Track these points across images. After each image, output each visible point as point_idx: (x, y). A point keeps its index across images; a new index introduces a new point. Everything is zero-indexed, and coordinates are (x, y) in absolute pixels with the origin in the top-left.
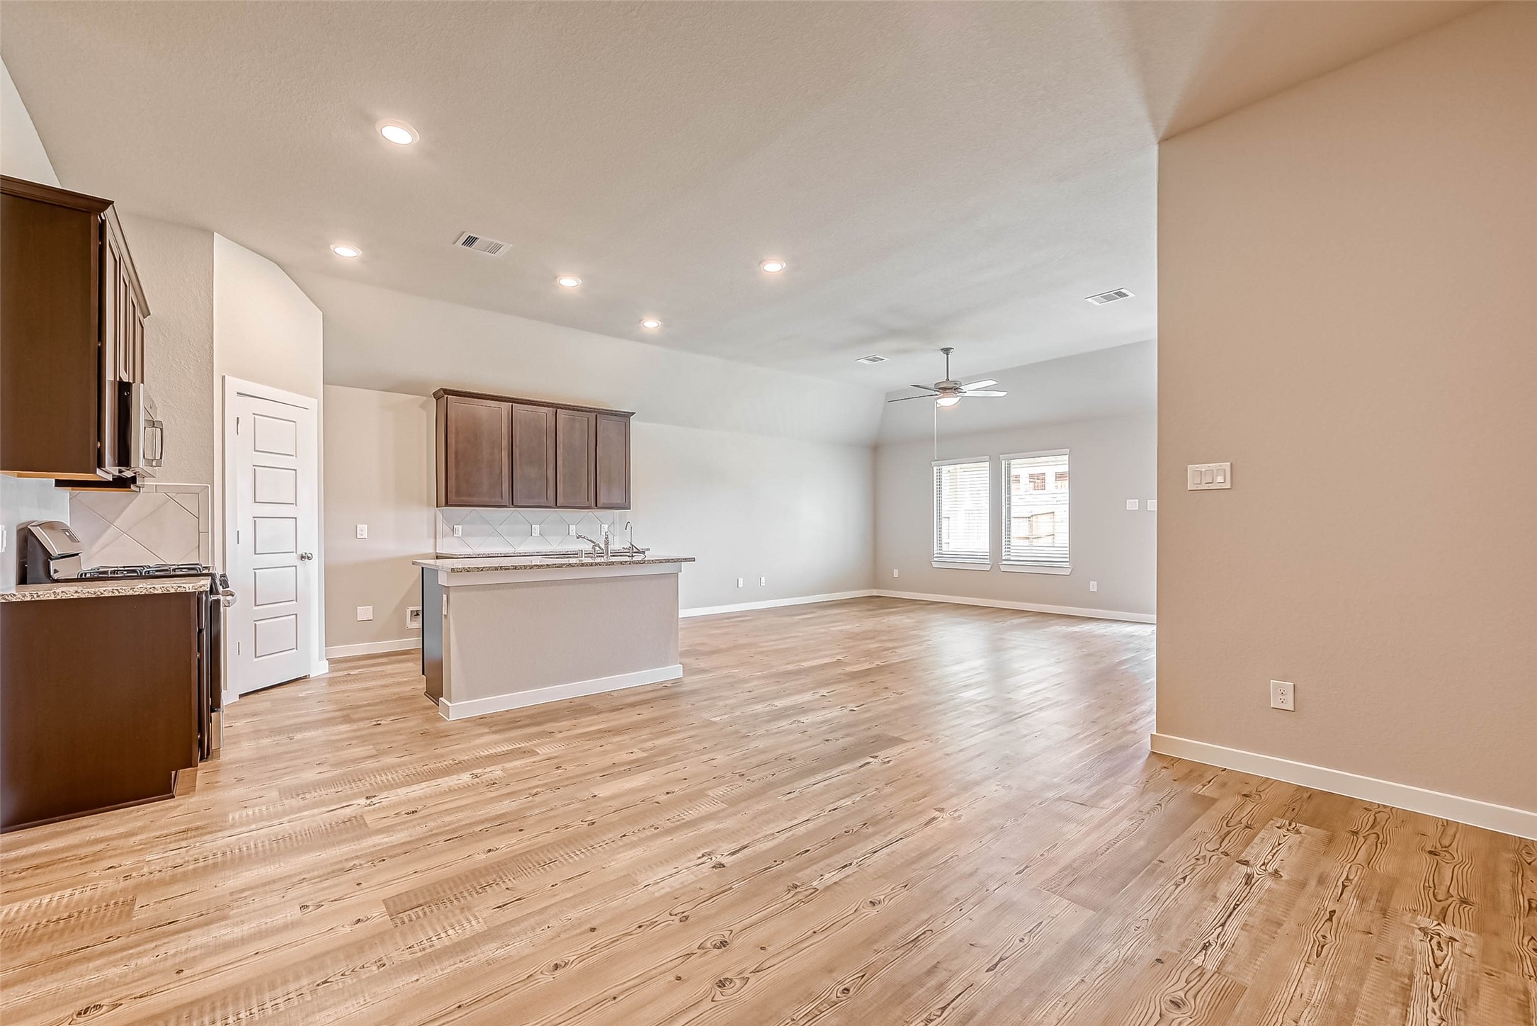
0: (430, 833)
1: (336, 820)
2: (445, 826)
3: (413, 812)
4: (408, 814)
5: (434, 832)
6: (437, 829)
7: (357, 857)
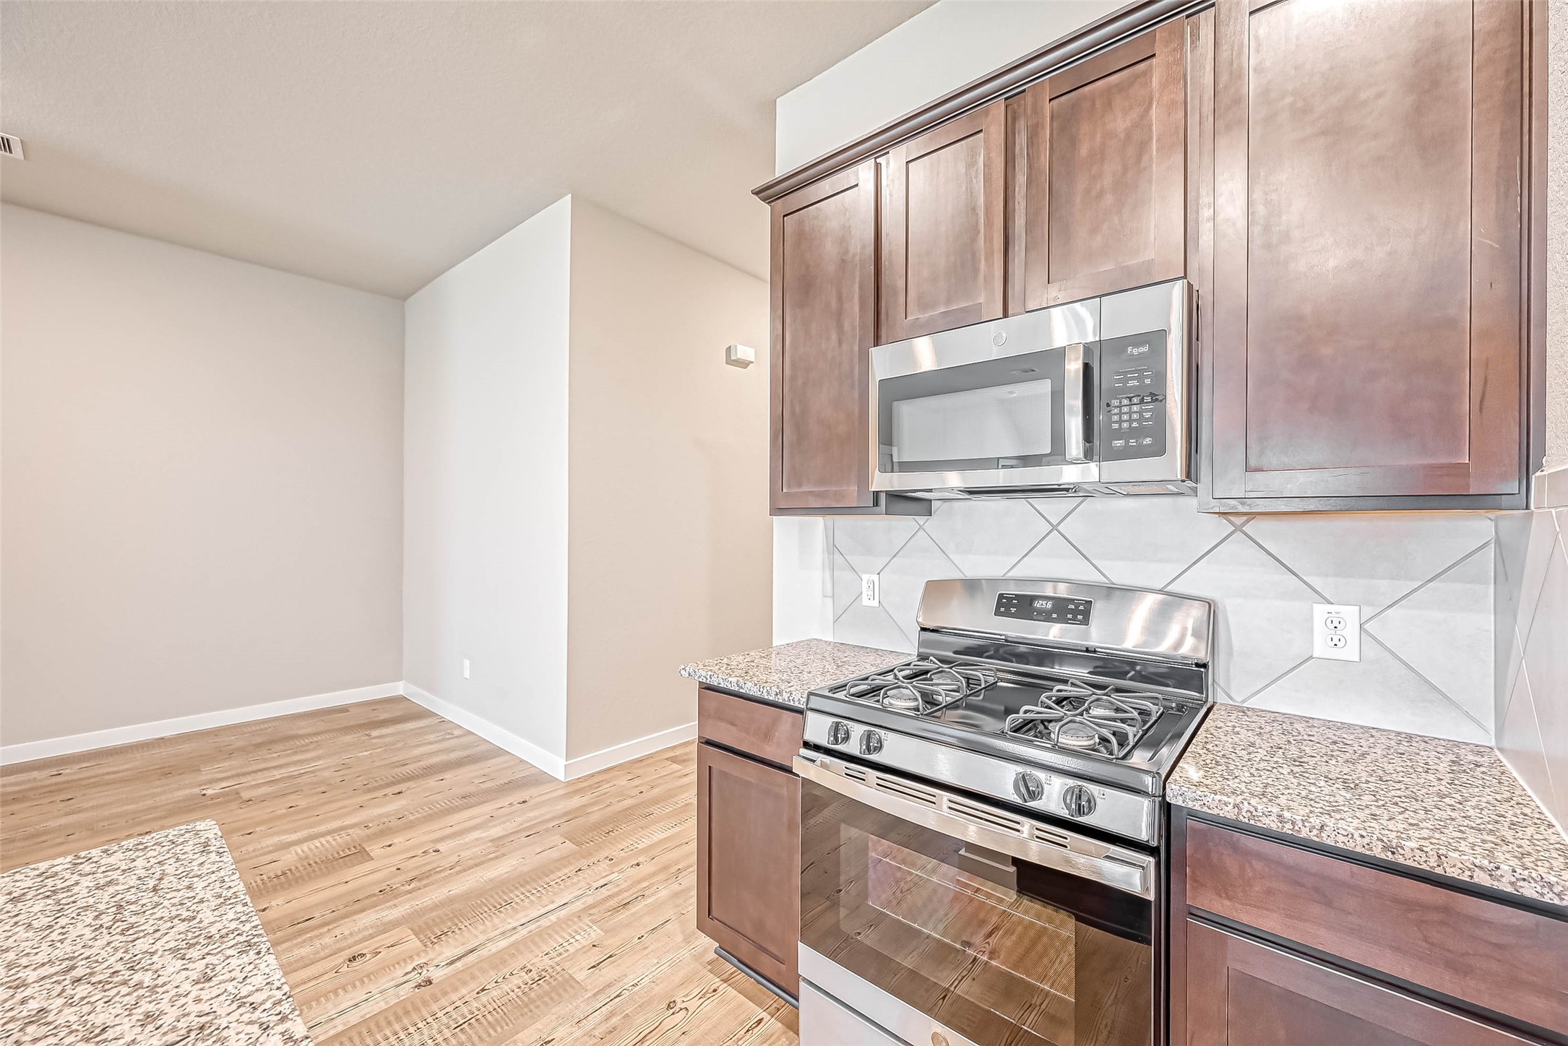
0: (331, 927)
1: (456, 936)
2: (311, 939)
3: (354, 958)
4: (363, 955)
5: (325, 929)
6: (321, 934)
7: (409, 892)
